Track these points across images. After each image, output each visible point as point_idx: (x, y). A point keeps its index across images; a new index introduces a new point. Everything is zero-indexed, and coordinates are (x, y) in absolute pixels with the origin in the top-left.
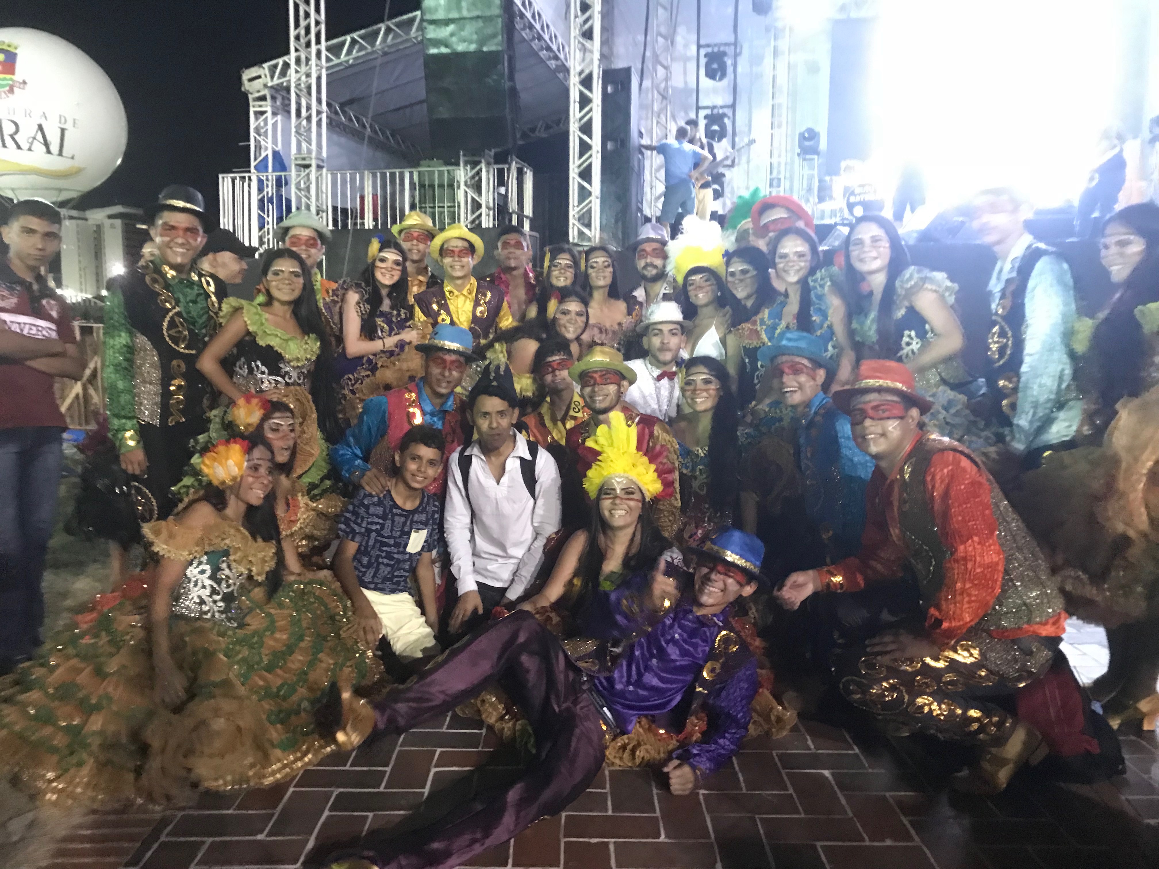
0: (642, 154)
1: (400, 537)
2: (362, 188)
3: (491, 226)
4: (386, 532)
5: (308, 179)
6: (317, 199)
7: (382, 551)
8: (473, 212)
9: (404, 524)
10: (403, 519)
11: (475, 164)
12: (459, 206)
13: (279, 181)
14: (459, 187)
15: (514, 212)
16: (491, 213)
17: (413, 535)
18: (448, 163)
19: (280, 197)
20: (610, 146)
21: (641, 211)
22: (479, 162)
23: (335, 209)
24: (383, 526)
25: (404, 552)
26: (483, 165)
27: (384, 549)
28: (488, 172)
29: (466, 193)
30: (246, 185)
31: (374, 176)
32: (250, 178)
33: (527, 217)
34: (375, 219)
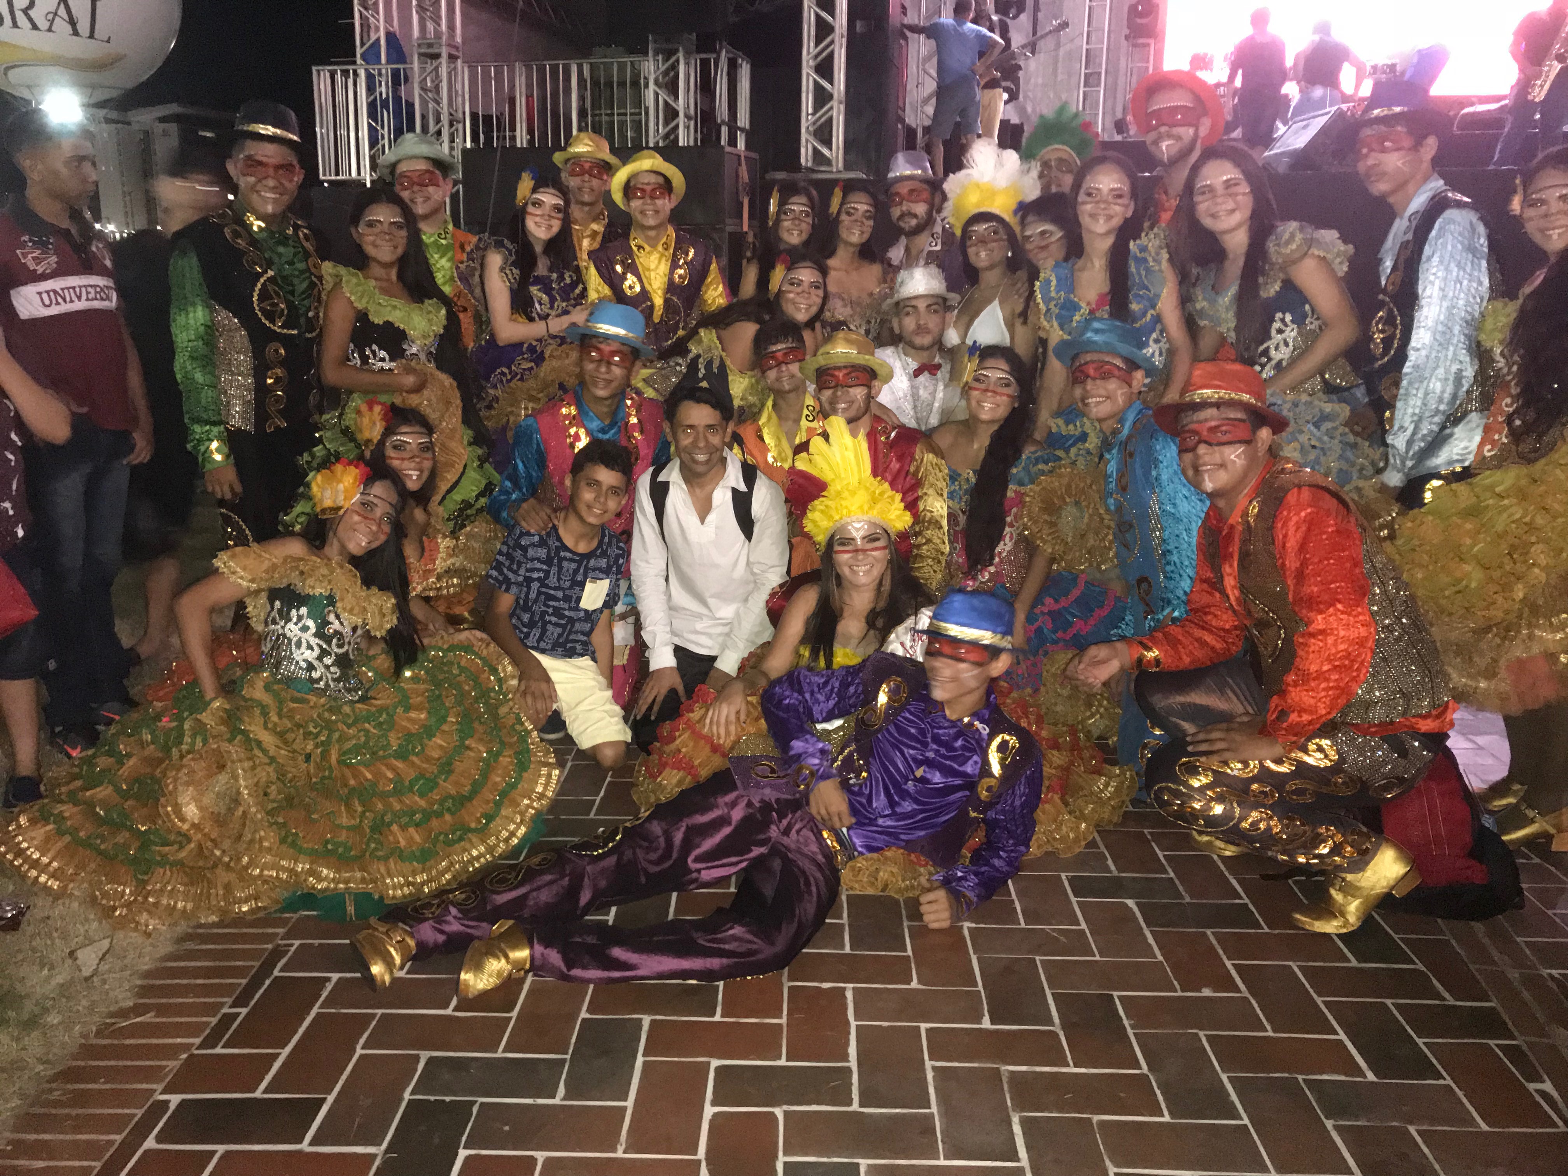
0: (906, 38)
1: (571, 588)
2: (512, 87)
3: (692, 143)
4: (553, 581)
5: (437, 76)
6: (450, 104)
7: (548, 606)
8: (666, 123)
9: (576, 571)
10: (573, 566)
11: (669, 54)
12: (647, 114)
13: (396, 74)
14: (647, 86)
15: (723, 122)
16: (692, 123)
17: (589, 586)
18: (632, 51)
19: (397, 99)
20: (859, 26)
21: (902, 121)
22: (676, 51)
23: (474, 116)
24: (547, 573)
25: (577, 609)
26: (681, 55)
27: (551, 603)
28: (687, 64)
29: (657, 95)
30: (350, 82)
31: (529, 68)
32: (355, 72)
33: (742, 130)
34: (530, 131)
